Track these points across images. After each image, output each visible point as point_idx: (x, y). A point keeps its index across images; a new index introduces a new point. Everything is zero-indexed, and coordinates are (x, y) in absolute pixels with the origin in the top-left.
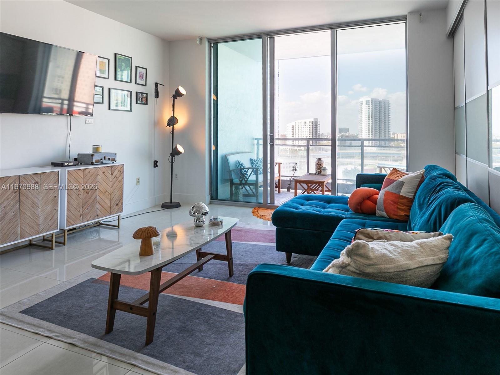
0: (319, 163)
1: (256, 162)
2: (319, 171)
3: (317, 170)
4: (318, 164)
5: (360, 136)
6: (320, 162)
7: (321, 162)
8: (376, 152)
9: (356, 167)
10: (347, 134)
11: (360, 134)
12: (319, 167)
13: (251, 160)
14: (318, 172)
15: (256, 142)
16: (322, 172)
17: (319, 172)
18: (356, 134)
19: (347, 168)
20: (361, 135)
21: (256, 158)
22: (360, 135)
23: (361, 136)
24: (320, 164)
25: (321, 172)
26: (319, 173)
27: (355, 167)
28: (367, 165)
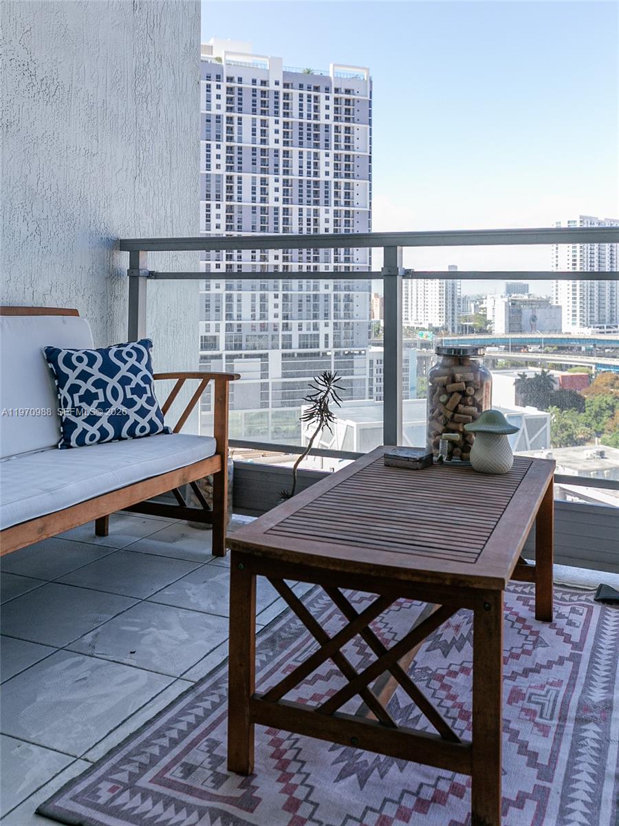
0: (453, 381)
1: (125, 362)
2: (457, 437)
3: (440, 428)
4: (450, 387)
5: (555, 300)
6: (458, 376)
7: (470, 376)
8: (593, 337)
9: (546, 370)
10: (526, 297)
11: (555, 296)
12: (456, 410)
13: (51, 354)
14: (444, 447)
15: (124, 259)
16: (477, 452)
17: (453, 444)
18: (545, 298)
19: (526, 374)
20: (557, 298)
21: (124, 338)
22: (555, 298)
23: (557, 302)
24: (464, 394)
25: (465, 446)
26: (451, 455)
27: (543, 371)
28: (571, 366)
